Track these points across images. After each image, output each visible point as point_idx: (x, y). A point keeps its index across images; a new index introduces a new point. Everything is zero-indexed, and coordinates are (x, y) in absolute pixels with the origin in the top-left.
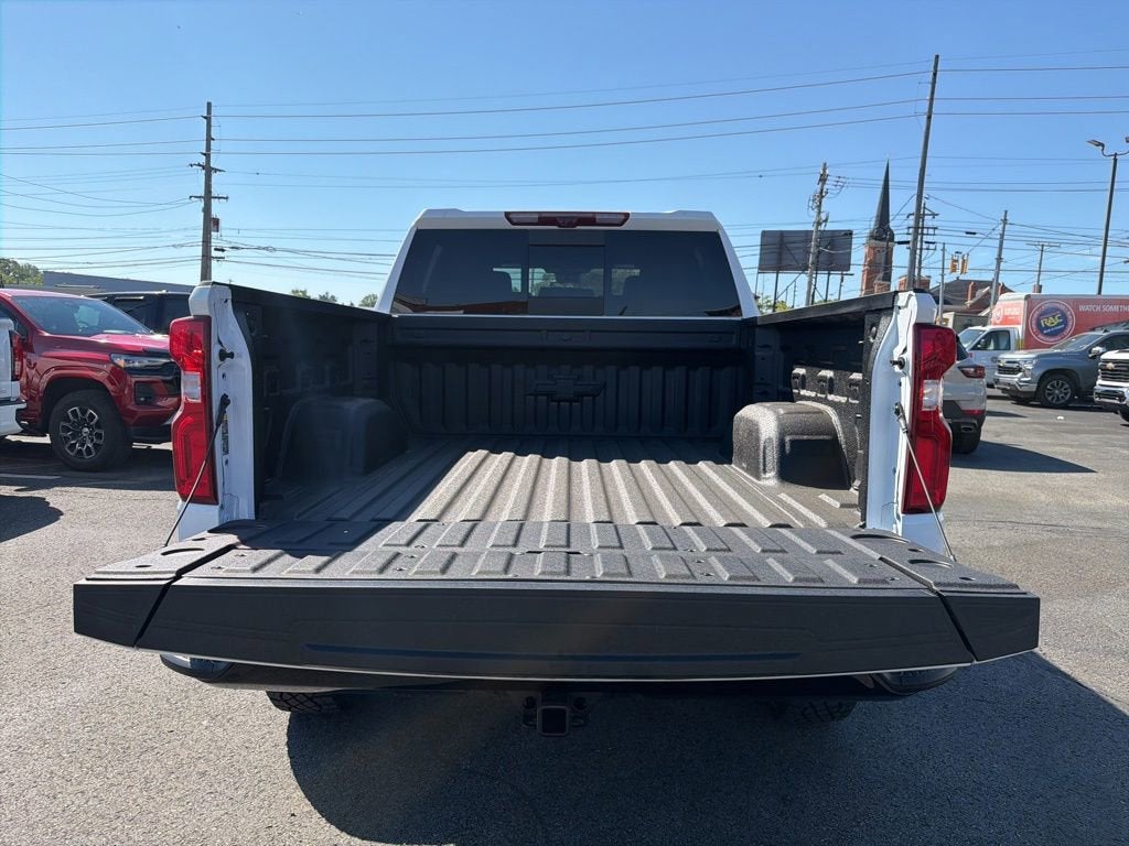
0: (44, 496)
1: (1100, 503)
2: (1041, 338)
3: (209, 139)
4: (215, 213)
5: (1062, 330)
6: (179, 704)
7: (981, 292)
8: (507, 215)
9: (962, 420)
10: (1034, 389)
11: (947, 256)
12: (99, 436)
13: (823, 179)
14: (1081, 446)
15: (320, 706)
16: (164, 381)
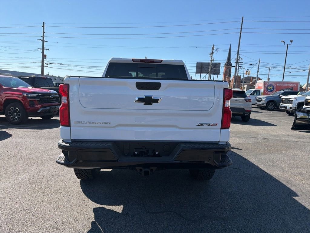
0: (5, 131)
1: (277, 133)
2: (267, 92)
3: (44, 32)
4: (45, 54)
5: (273, 90)
6: (52, 178)
7: (254, 80)
8: (133, 59)
9: (245, 113)
10: (265, 106)
11: (245, 70)
12: (19, 115)
13: (213, 49)
14: (275, 120)
15: (88, 177)
16: (37, 100)
